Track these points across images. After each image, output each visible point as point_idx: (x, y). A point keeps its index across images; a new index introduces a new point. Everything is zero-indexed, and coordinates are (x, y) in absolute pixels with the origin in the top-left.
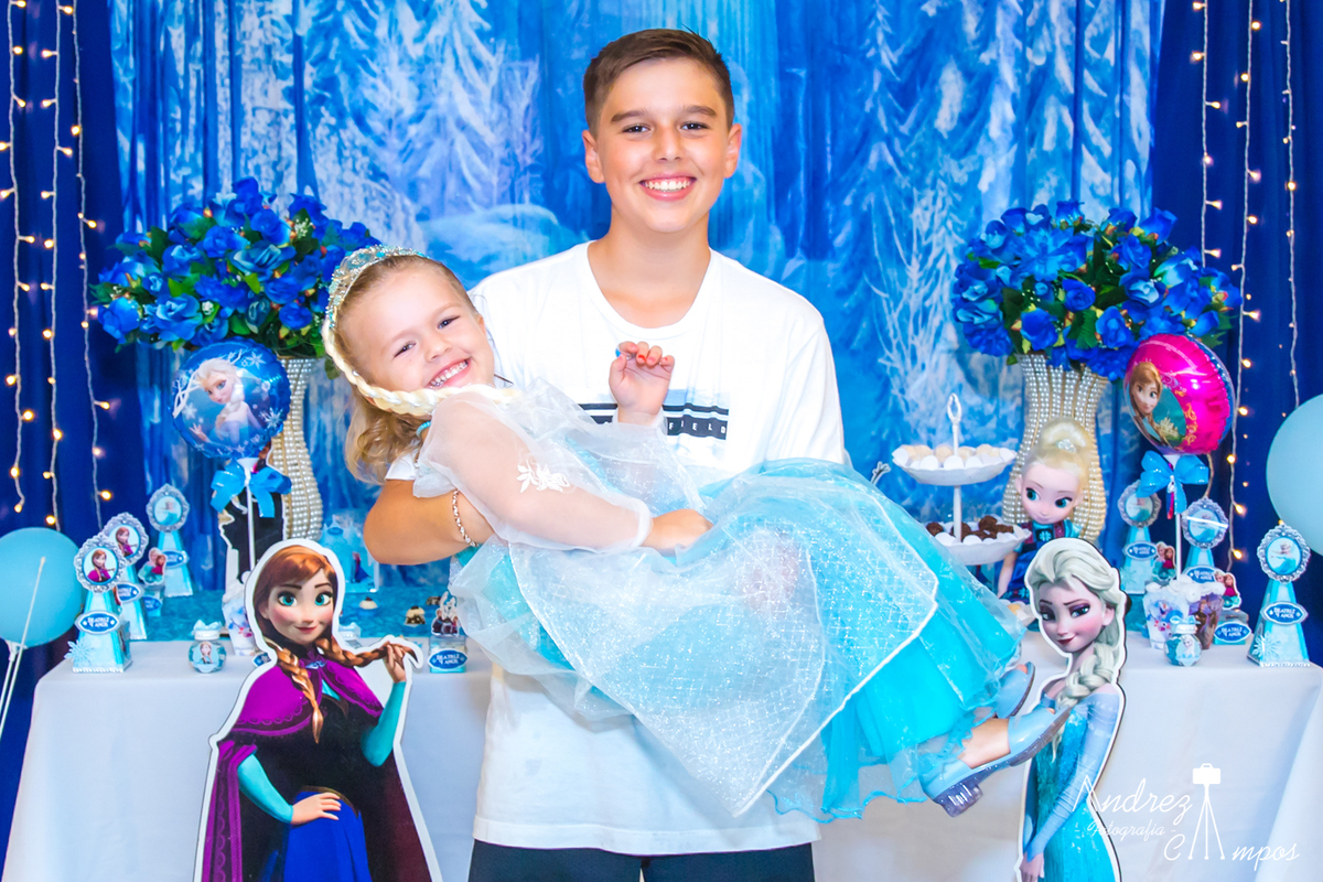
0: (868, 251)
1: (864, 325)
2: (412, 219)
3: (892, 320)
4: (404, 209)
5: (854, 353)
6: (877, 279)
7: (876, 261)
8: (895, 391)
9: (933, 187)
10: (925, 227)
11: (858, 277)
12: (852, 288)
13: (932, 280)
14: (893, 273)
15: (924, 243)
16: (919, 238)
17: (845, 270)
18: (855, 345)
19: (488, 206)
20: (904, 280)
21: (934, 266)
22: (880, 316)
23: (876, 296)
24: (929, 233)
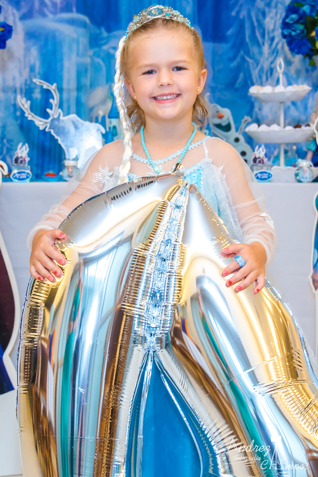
0: (243, 39)
1: (241, 76)
2: (17, 20)
3: (255, 73)
4: (13, 15)
5: (236, 90)
6: (248, 53)
7: (247, 44)
8: (256, 109)
9: (276, 7)
10: (271, 27)
11: (238, 51)
12: (235, 57)
13: (275, 54)
14: (255, 50)
15: (271, 35)
16: (269, 33)
17: (232, 48)
18: (237, 85)
19: (55, 13)
20: (261, 53)
21: (276, 47)
22: (249, 72)
23: (248, 62)
24: (273, 30)
